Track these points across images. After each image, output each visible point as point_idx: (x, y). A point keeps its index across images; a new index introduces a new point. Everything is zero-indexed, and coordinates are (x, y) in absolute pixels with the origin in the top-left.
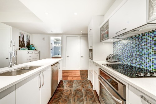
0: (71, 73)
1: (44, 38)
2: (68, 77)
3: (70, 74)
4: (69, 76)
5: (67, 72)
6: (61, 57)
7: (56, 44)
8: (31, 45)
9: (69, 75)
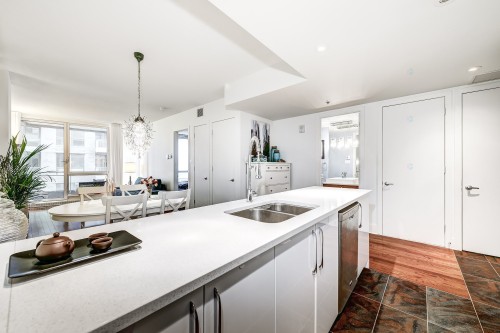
0: (406, 250)
1: (302, 127)
2: (393, 263)
3: (401, 253)
4: (397, 262)
5: (383, 245)
6: (357, 184)
7: (337, 142)
8: (273, 148)
9: (395, 258)
